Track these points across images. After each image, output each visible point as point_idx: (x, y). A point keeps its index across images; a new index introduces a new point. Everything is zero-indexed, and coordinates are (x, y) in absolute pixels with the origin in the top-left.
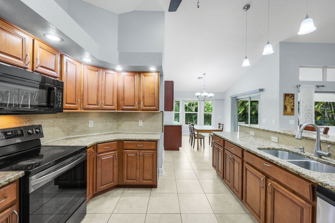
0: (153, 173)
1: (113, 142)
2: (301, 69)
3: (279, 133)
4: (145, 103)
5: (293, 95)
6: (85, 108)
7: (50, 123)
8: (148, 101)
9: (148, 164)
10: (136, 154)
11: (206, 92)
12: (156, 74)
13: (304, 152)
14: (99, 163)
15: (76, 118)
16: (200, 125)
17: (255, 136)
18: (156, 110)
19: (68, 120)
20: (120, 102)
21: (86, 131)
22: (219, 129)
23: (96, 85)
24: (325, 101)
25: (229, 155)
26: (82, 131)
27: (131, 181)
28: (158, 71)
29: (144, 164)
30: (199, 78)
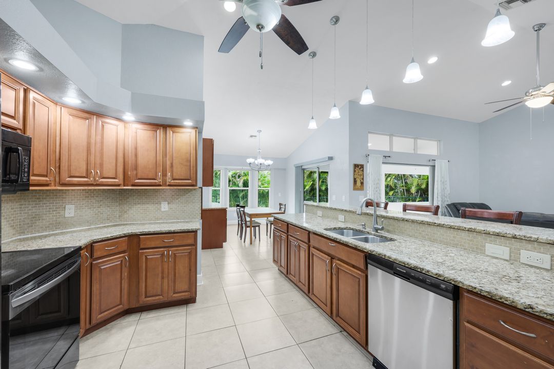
0: (190, 279)
1: (122, 239)
2: (370, 135)
3: (346, 211)
4: (174, 174)
5: (362, 166)
6: (63, 182)
8: (179, 171)
9: (182, 266)
10: (163, 255)
11: (263, 158)
12: (193, 131)
13: (365, 229)
14: (96, 274)
15: (40, 201)
16: (252, 207)
17: (323, 217)
18: (193, 185)
20: (129, 173)
21: (60, 223)
22: (280, 212)
23: (85, 144)
24: (397, 173)
25: (294, 243)
26: (50, 224)
27: (154, 298)
28: (195, 126)
29: (175, 269)
30: (251, 136)
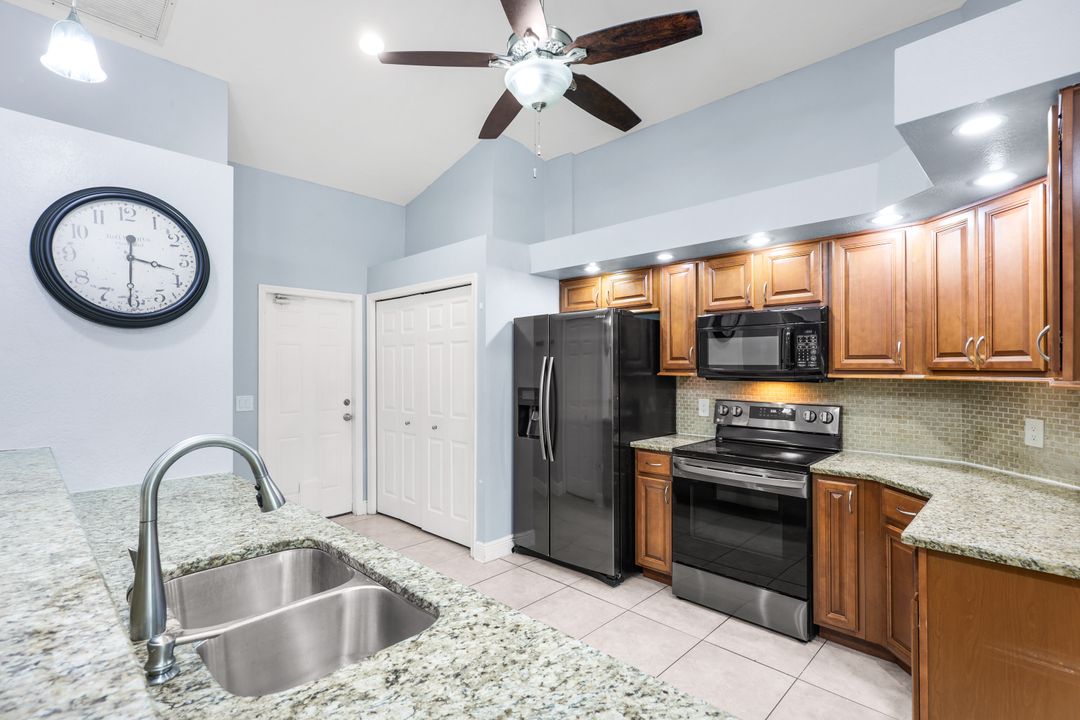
7: (885, 407)
15: (986, 404)
19: (964, 406)
21: (1017, 456)
26: (1002, 453)
